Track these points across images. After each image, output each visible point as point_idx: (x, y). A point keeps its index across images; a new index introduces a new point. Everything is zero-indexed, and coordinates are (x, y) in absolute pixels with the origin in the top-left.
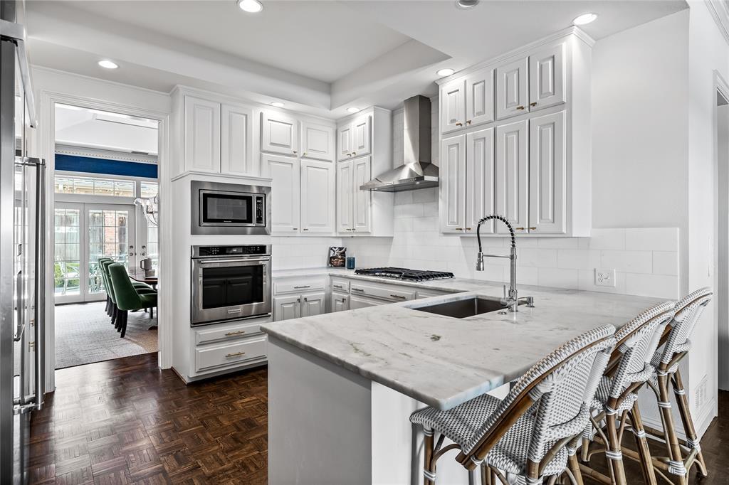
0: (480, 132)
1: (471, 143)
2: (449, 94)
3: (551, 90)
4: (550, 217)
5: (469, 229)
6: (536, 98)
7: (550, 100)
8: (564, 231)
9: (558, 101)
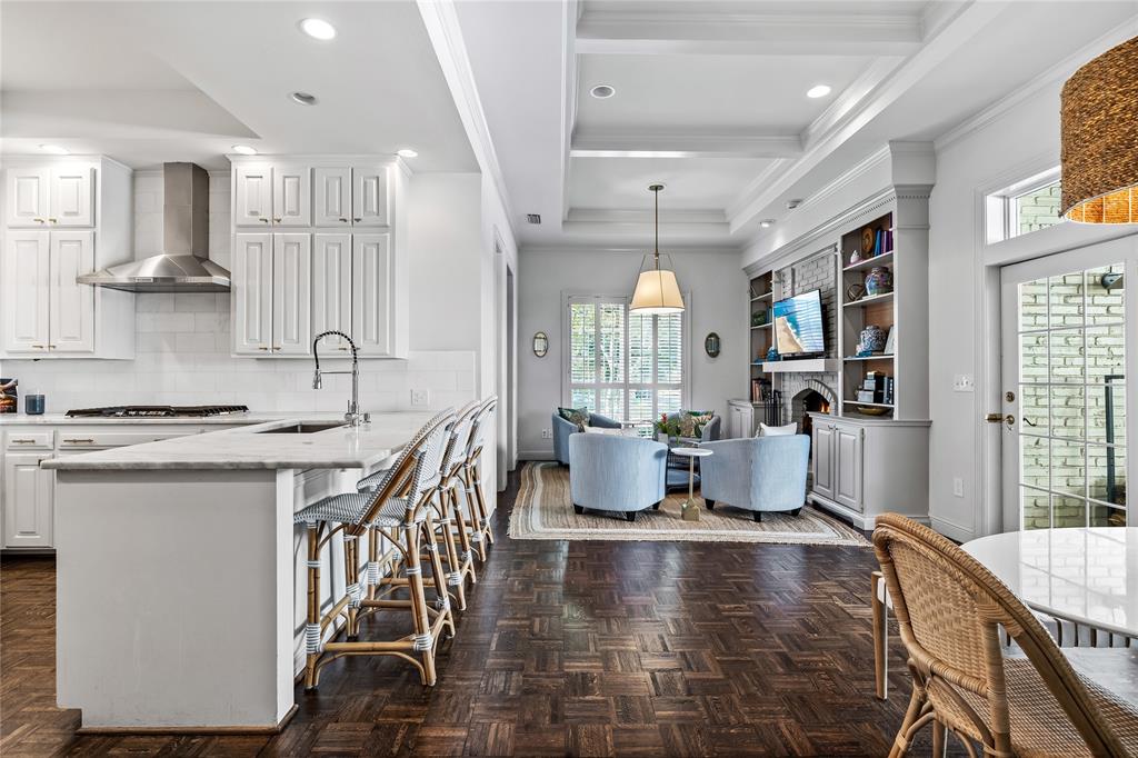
0: (293, 235)
1: (280, 246)
2: (248, 177)
3: (375, 210)
4: (374, 338)
5: (278, 349)
6: (359, 214)
7: (373, 220)
8: (388, 352)
9: (383, 223)
